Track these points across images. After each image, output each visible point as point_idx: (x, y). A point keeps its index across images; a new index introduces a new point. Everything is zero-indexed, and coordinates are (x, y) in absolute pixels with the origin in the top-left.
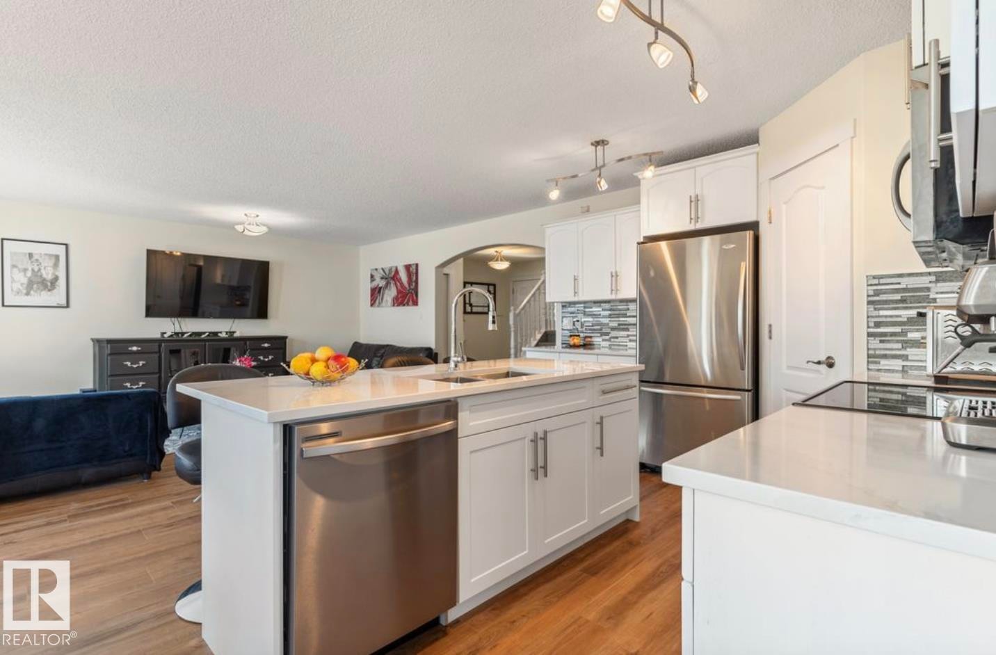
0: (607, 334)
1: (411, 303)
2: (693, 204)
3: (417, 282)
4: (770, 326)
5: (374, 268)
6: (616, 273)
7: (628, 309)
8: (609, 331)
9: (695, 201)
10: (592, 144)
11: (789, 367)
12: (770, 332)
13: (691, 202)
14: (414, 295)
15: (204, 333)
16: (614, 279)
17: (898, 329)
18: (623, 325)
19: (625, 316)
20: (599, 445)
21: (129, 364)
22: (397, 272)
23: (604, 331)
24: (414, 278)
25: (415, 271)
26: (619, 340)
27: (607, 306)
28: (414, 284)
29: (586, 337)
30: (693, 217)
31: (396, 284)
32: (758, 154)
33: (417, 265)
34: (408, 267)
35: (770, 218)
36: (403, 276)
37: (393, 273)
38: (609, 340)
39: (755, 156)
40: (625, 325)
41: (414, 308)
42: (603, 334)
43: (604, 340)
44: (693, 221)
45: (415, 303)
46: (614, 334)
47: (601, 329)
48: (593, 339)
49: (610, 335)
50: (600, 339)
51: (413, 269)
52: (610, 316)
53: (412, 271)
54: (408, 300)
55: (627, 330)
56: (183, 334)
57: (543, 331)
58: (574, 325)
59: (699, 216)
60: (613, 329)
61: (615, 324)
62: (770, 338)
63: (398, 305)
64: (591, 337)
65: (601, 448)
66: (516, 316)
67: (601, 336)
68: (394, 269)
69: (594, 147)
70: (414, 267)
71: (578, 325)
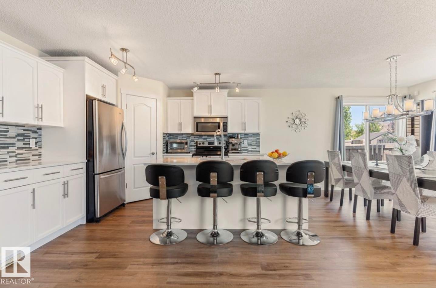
9: (105, 88)
11: (135, 157)
17: (185, 138)
39: (116, 80)
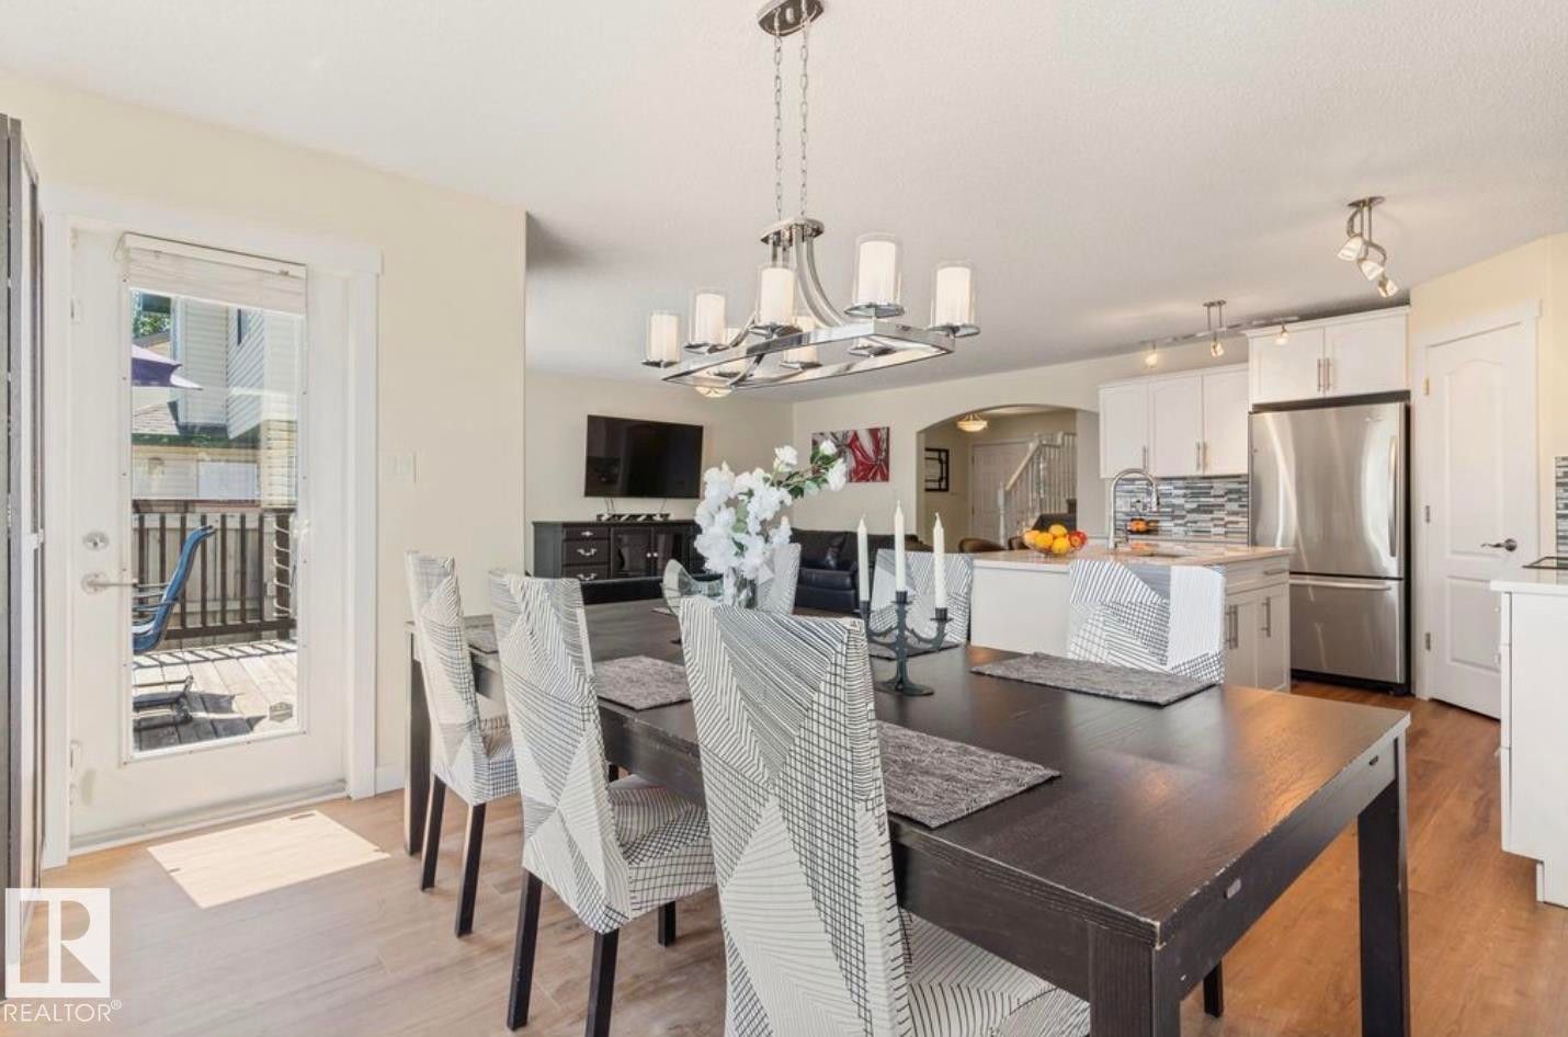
0: (1183, 517)
1: (878, 477)
2: (1322, 369)
3: (887, 451)
4: (1428, 508)
5: (821, 431)
6: (1205, 445)
7: (1212, 487)
8: (1184, 513)
9: (1325, 367)
10: (1205, 305)
11: (1455, 552)
12: (1428, 514)
13: (1319, 366)
14: (884, 468)
15: (639, 516)
16: (1201, 451)
18: (1204, 506)
19: (1207, 495)
20: (1265, 626)
21: (582, 551)
22: (856, 437)
23: (1177, 513)
24: (885, 446)
25: (885, 437)
26: (1199, 524)
27: (1180, 483)
28: (884, 454)
29: (1150, 521)
30: (1322, 383)
31: (854, 452)
32: (1407, 315)
33: (888, 429)
34: (874, 433)
35: (1428, 389)
36: (866, 443)
37: (849, 440)
38: (1185, 525)
39: (1404, 318)
40: (1208, 506)
41: (884, 484)
42: (1174, 518)
43: (1176, 525)
44: (1322, 388)
45: (885, 478)
46: (1191, 517)
47: (1173, 512)
48: (1160, 524)
49: (1186, 520)
50: (1172, 524)
51: (882, 434)
52: (1185, 496)
53: (879, 437)
54: (875, 474)
55: (1211, 512)
56: (620, 516)
57: (1038, 514)
58: (1132, 506)
59: (1331, 382)
60: (1191, 511)
61: (1189, 506)
62: (1428, 520)
63: (860, 480)
64: (1157, 521)
65: (1268, 629)
66: (1007, 494)
67: (1173, 520)
68: (851, 434)
69: (1206, 308)
70: (884, 433)
71: (1140, 507)
